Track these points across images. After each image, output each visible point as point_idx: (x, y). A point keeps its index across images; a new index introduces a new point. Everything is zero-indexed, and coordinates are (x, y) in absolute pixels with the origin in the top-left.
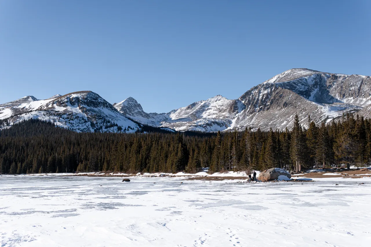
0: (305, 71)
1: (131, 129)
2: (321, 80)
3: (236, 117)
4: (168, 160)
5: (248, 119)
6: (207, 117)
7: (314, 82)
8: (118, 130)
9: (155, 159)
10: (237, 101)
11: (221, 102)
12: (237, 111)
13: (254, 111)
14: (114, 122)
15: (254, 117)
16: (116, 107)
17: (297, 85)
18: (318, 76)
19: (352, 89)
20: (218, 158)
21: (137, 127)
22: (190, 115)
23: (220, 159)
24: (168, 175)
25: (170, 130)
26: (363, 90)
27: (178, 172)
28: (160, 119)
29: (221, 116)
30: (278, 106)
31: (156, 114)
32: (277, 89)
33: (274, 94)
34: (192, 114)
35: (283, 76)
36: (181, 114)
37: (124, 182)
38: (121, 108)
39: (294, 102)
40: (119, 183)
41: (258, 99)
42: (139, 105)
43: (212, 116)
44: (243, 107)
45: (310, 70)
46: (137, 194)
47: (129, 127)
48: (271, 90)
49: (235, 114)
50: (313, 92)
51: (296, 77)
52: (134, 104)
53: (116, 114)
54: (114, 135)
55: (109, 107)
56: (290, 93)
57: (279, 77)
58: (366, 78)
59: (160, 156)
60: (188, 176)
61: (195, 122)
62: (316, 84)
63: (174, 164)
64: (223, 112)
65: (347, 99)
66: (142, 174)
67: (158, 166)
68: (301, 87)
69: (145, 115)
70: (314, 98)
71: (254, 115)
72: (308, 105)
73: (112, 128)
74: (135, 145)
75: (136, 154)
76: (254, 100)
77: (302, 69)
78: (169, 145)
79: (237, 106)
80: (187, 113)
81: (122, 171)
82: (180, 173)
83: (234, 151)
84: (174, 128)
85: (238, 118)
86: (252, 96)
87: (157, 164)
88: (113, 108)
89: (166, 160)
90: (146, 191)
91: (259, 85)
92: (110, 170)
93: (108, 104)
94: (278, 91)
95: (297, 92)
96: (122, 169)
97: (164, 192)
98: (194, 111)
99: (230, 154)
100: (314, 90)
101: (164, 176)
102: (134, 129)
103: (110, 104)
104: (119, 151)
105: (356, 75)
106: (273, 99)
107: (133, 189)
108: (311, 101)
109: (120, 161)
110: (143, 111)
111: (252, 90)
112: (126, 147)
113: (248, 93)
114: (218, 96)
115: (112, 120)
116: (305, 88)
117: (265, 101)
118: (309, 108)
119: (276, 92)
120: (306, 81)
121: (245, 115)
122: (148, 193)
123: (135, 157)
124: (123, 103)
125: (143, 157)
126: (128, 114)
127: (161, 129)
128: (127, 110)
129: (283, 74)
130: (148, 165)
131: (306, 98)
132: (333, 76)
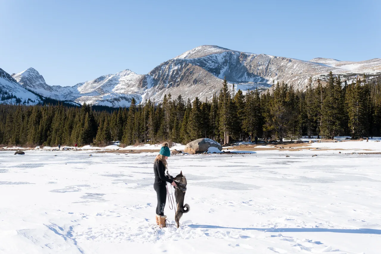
0: (215, 49)
1: (32, 101)
2: (231, 58)
3: (145, 92)
4: (73, 131)
5: (157, 95)
6: (115, 92)
7: (224, 59)
8: (17, 103)
9: (57, 130)
10: (146, 76)
11: (130, 77)
12: (146, 86)
13: (163, 87)
14: (12, 94)
15: (164, 93)
16: (14, 77)
17: (208, 62)
18: (228, 54)
19: (260, 69)
20: (132, 129)
21: (39, 99)
22: (97, 89)
23: (134, 131)
24: (73, 149)
25: (75, 104)
26: (270, 70)
27: (84, 145)
28: (63, 93)
29: (129, 92)
30: (187, 83)
31: (59, 87)
32: (188, 65)
33: (184, 70)
34: (99, 88)
35: (194, 52)
36: (87, 88)
37: (17, 155)
38: (20, 79)
39: (204, 80)
40: (9, 155)
41: (168, 75)
42: (41, 77)
43: (120, 91)
44: (153, 82)
45: (220, 48)
46: (26, 167)
47: (29, 99)
48: (181, 66)
49: (144, 90)
50: (222, 69)
51: (207, 54)
52: (35, 75)
53: (15, 85)
54: (12, 107)
55: (6, 77)
56: (200, 70)
57: (189, 53)
58: (274, 58)
59: (64, 127)
60: (97, 149)
61: (102, 96)
62: (225, 62)
63: (80, 136)
64: (132, 87)
65: (255, 78)
66: (41, 147)
67: (61, 139)
68: (211, 64)
69: (47, 88)
70: (223, 76)
71: (164, 91)
72: (217, 82)
73: (10, 100)
74: (34, 115)
75: (35, 125)
76: (164, 75)
77: (213, 46)
78: (74, 116)
79: (146, 81)
80: (94, 88)
81: (18, 145)
82: (87, 147)
83: (150, 121)
84: (80, 102)
85: (147, 94)
86: (162, 72)
87: (59, 136)
88: (11, 78)
89: (71, 132)
90: (42, 164)
91: (170, 60)
92: (4, 143)
93: (5, 73)
94: (188, 67)
95: (207, 69)
96: (17, 143)
97: (68, 164)
98: (101, 85)
99: (146, 125)
100: (224, 68)
101: (68, 149)
102: (34, 102)
103: (7, 74)
104: (14, 121)
105: (264, 55)
106: (183, 76)
107: (24, 161)
108: (220, 78)
109: (15, 134)
110: (45, 83)
111: (162, 65)
112: (23, 117)
113: (157, 69)
114: (126, 70)
115: (9, 91)
116: (215, 65)
117: (175, 77)
118: (218, 85)
119: (186, 69)
120: (216, 58)
121: (155, 91)
122: (43, 166)
123: (33, 129)
124: (22, 74)
125: (43, 129)
126: (28, 85)
127: (65, 103)
128: (28, 82)
129: (194, 51)
130: (49, 137)
131: (216, 75)
132: (242, 54)
